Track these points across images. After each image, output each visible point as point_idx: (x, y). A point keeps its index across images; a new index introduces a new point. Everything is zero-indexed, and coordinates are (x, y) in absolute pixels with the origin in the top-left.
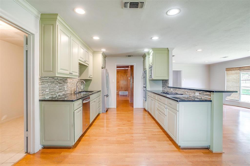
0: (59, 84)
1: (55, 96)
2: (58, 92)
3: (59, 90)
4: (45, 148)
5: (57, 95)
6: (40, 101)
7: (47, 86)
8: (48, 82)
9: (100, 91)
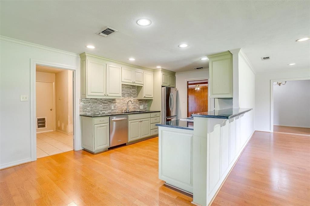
0: (102, 104)
1: (98, 113)
2: (101, 111)
3: (104, 108)
4: (84, 150)
5: (101, 113)
6: (80, 115)
7: (89, 105)
8: (89, 102)
9: (160, 111)
